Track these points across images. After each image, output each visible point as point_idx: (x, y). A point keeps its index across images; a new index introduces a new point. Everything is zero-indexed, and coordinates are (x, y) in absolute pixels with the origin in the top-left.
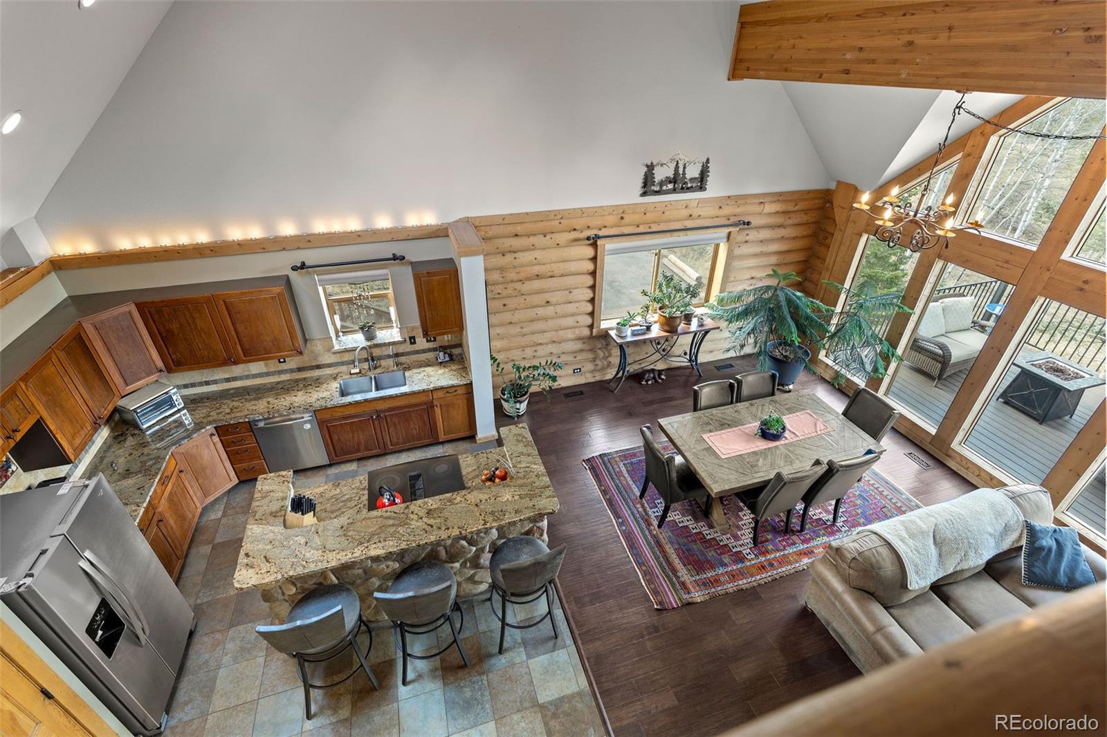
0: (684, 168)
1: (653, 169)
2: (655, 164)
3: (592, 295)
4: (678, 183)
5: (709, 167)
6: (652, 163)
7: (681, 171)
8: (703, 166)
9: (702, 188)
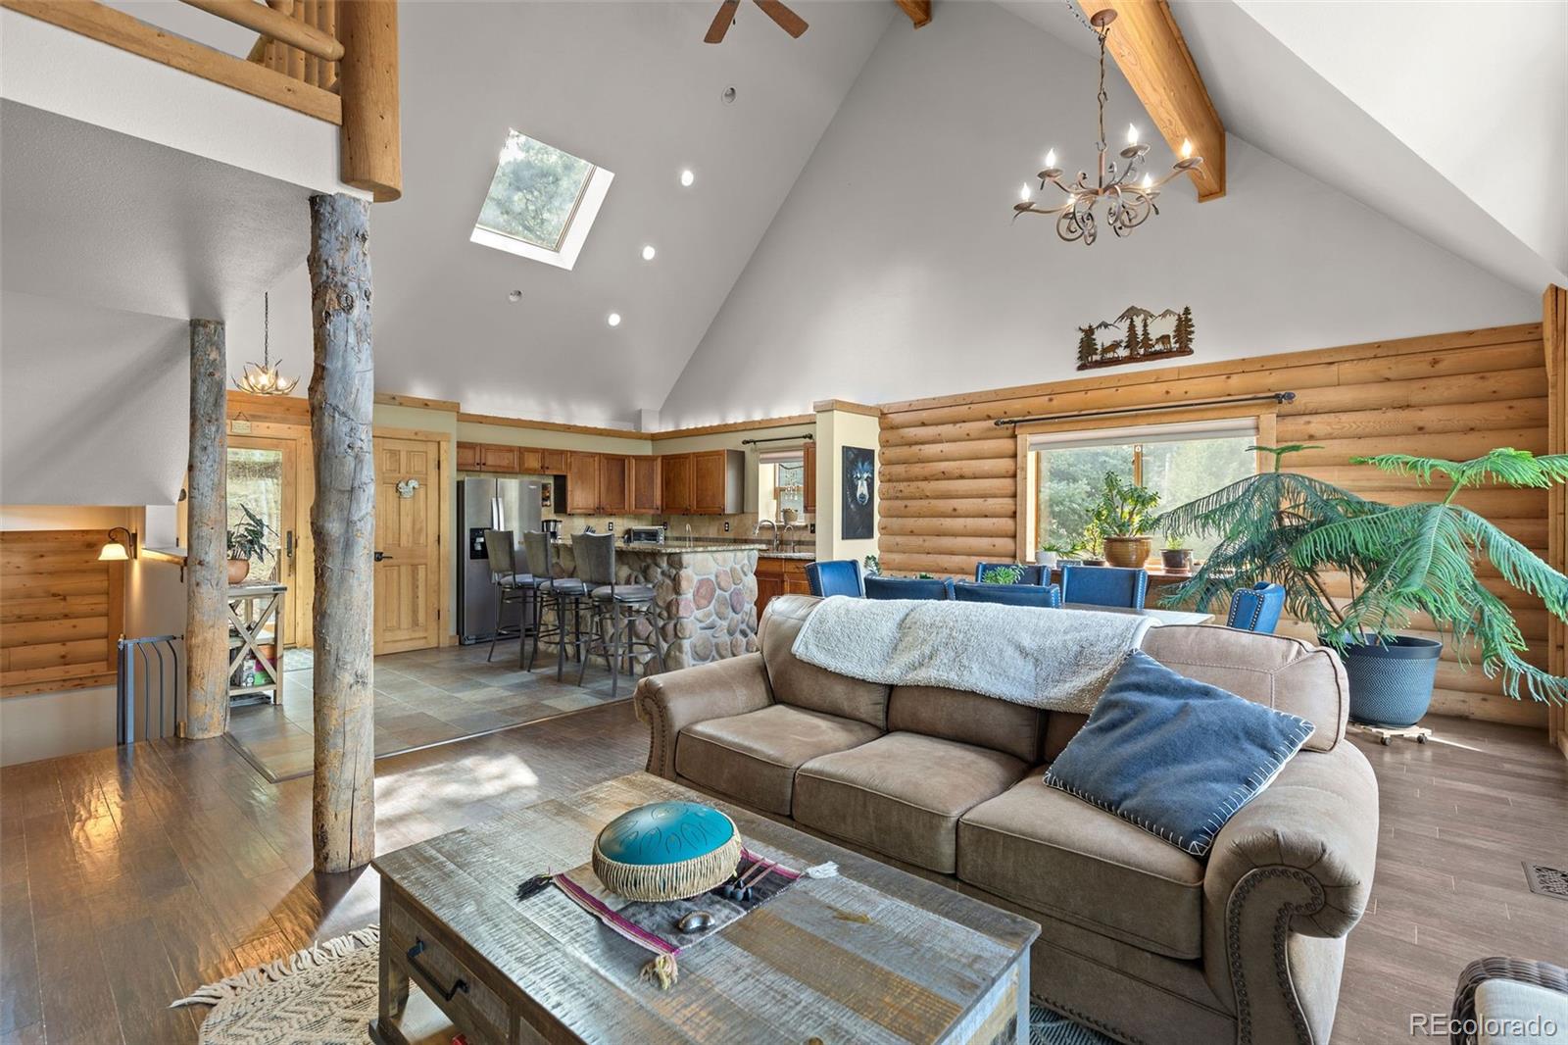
0: (1145, 326)
1: (1093, 334)
2: (1094, 327)
3: (1013, 508)
4: (1140, 348)
5: (1190, 320)
6: (1090, 327)
7: (1139, 331)
8: (1180, 319)
9: (1184, 350)
